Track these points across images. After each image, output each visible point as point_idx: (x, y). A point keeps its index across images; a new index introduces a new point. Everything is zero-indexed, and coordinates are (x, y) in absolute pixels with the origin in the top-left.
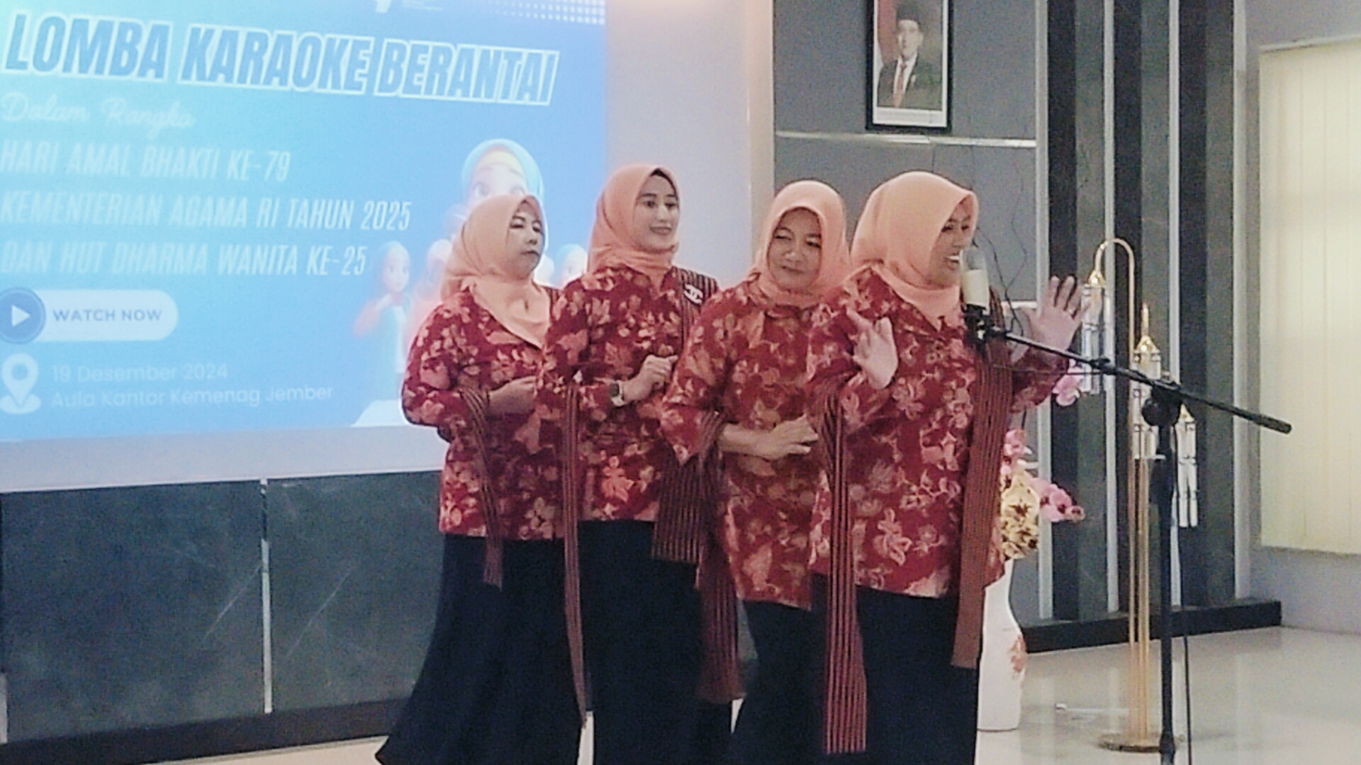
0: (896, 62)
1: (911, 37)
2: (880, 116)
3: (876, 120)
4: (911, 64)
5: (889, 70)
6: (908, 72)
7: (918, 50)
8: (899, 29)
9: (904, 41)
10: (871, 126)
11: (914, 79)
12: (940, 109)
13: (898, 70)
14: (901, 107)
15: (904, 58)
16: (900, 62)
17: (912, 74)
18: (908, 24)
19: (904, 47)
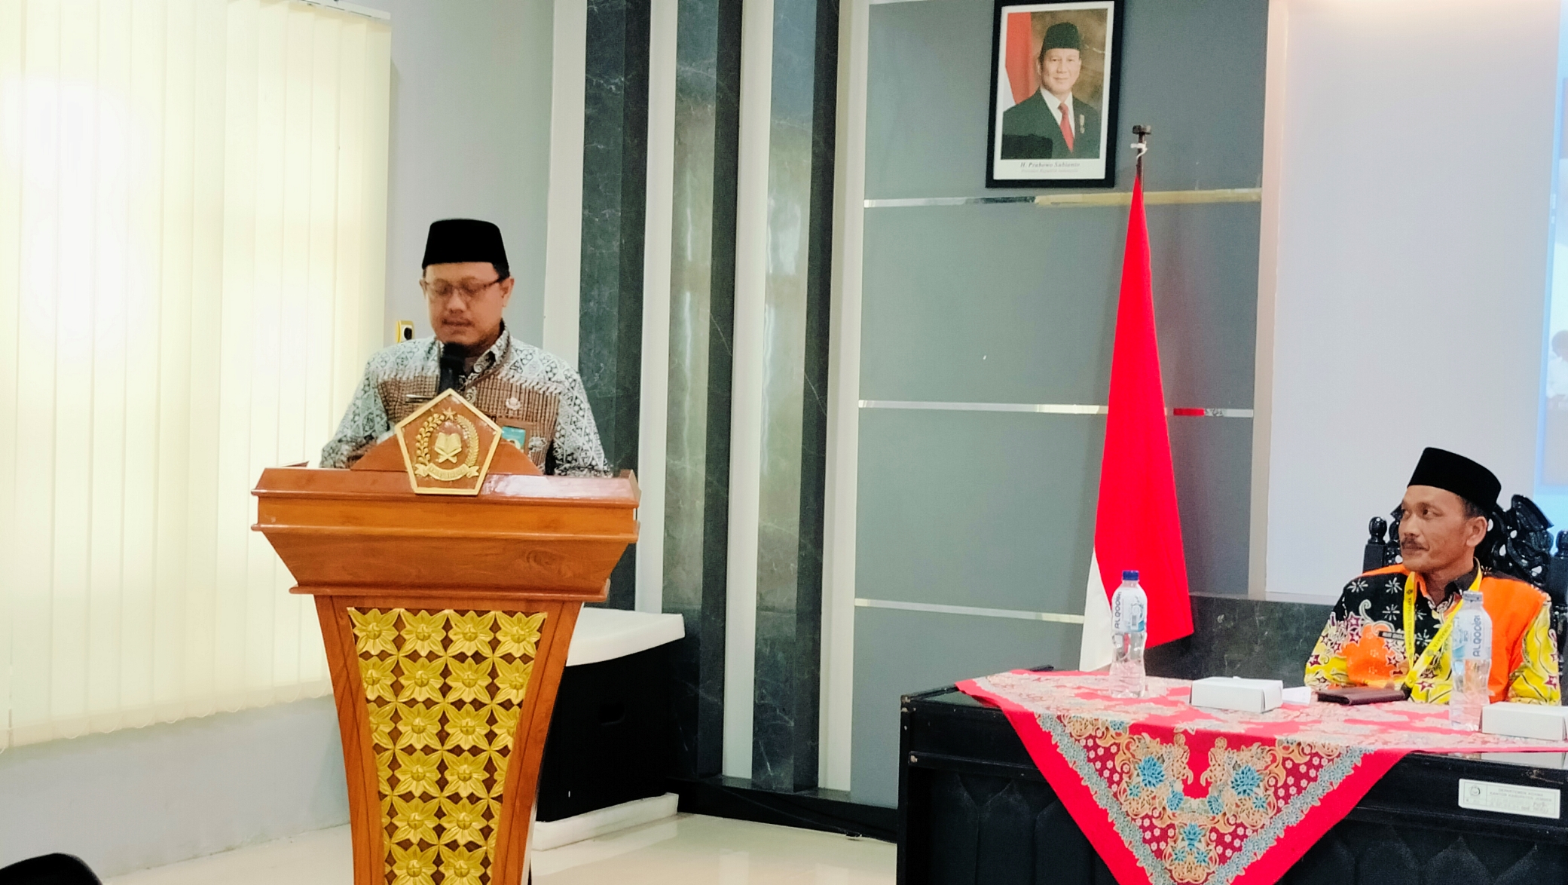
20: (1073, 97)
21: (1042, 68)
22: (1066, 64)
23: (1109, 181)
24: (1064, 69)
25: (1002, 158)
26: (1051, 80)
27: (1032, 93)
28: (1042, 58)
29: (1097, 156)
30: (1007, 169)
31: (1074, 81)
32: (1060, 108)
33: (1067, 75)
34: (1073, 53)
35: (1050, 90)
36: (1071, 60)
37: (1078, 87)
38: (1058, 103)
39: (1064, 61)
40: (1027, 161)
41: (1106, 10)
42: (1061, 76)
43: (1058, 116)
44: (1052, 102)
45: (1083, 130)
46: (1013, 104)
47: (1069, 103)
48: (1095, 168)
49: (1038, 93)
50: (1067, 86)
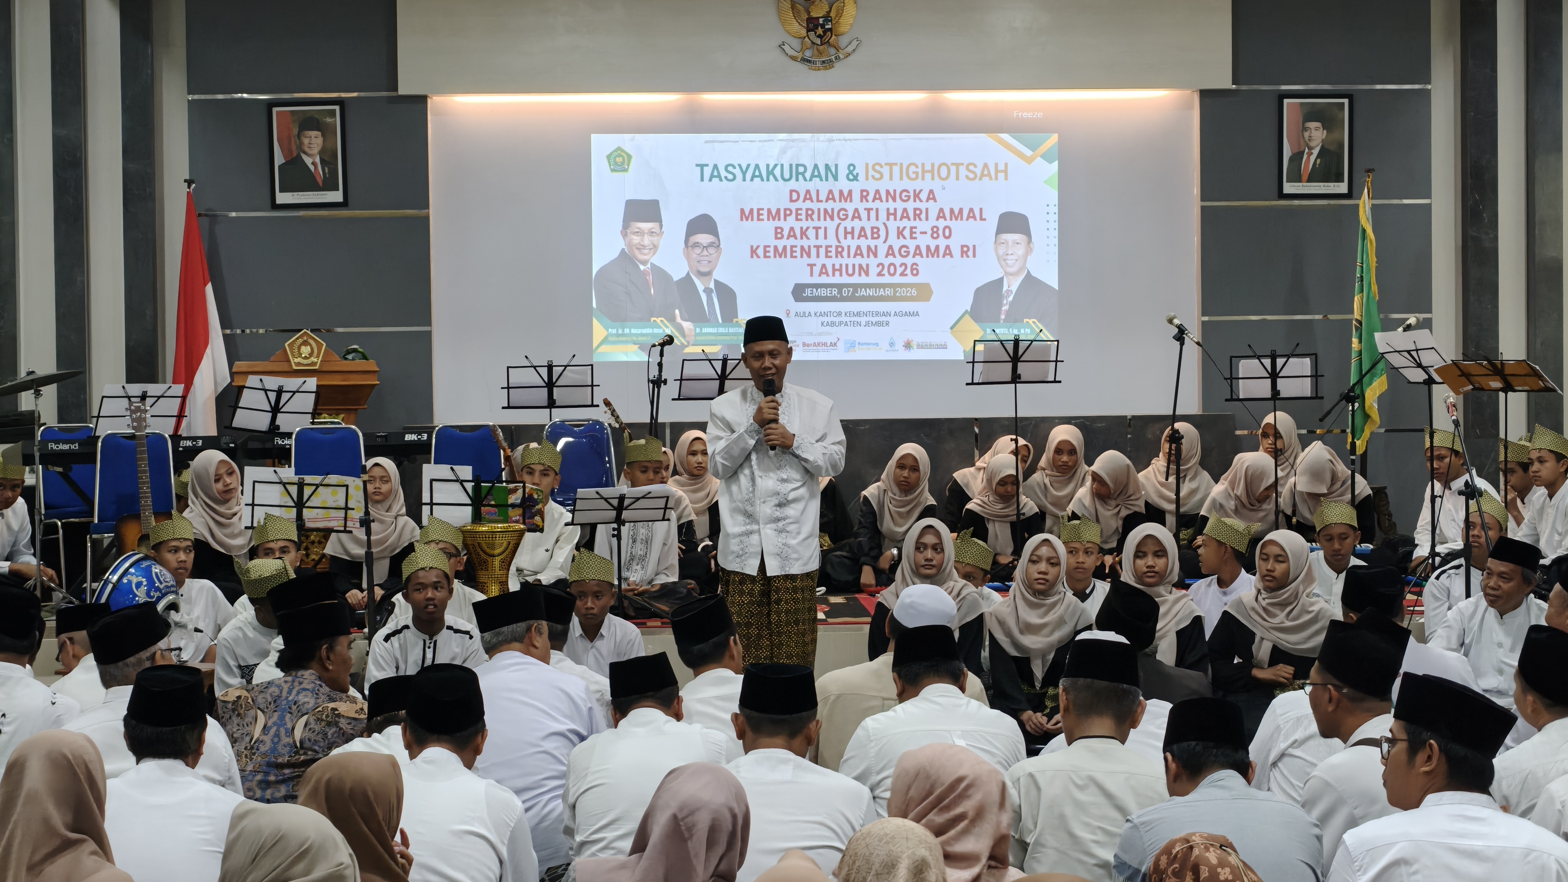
0: (1304, 152)
1: (1317, 134)
3: (1284, 192)
4: (1316, 152)
5: (1297, 157)
7: (1322, 141)
8: (1305, 129)
9: (1310, 137)
10: (1282, 196)
11: (1319, 161)
12: (1343, 181)
13: (1305, 156)
15: (1310, 148)
16: (1307, 150)
17: (1318, 156)
18: (1313, 125)
19: (1310, 140)
20: (320, 158)
21: (301, 143)
22: (314, 141)
23: (344, 205)
24: (313, 142)
25: (281, 191)
26: (307, 149)
27: (295, 155)
28: (299, 136)
29: (338, 190)
30: (282, 198)
31: (320, 148)
32: (313, 163)
33: (315, 145)
34: (320, 133)
35: (305, 153)
36: (316, 137)
37: (321, 153)
38: (312, 161)
39: (313, 137)
40: (296, 193)
41: (337, 111)
42: (311, 146)
43: (312, 168)
44: (308, 161)
45: (327, 176)
46: (284, 161)
47: (318, 160)
48: (337, 196)
49: (299, 156)
50: (315, 150)
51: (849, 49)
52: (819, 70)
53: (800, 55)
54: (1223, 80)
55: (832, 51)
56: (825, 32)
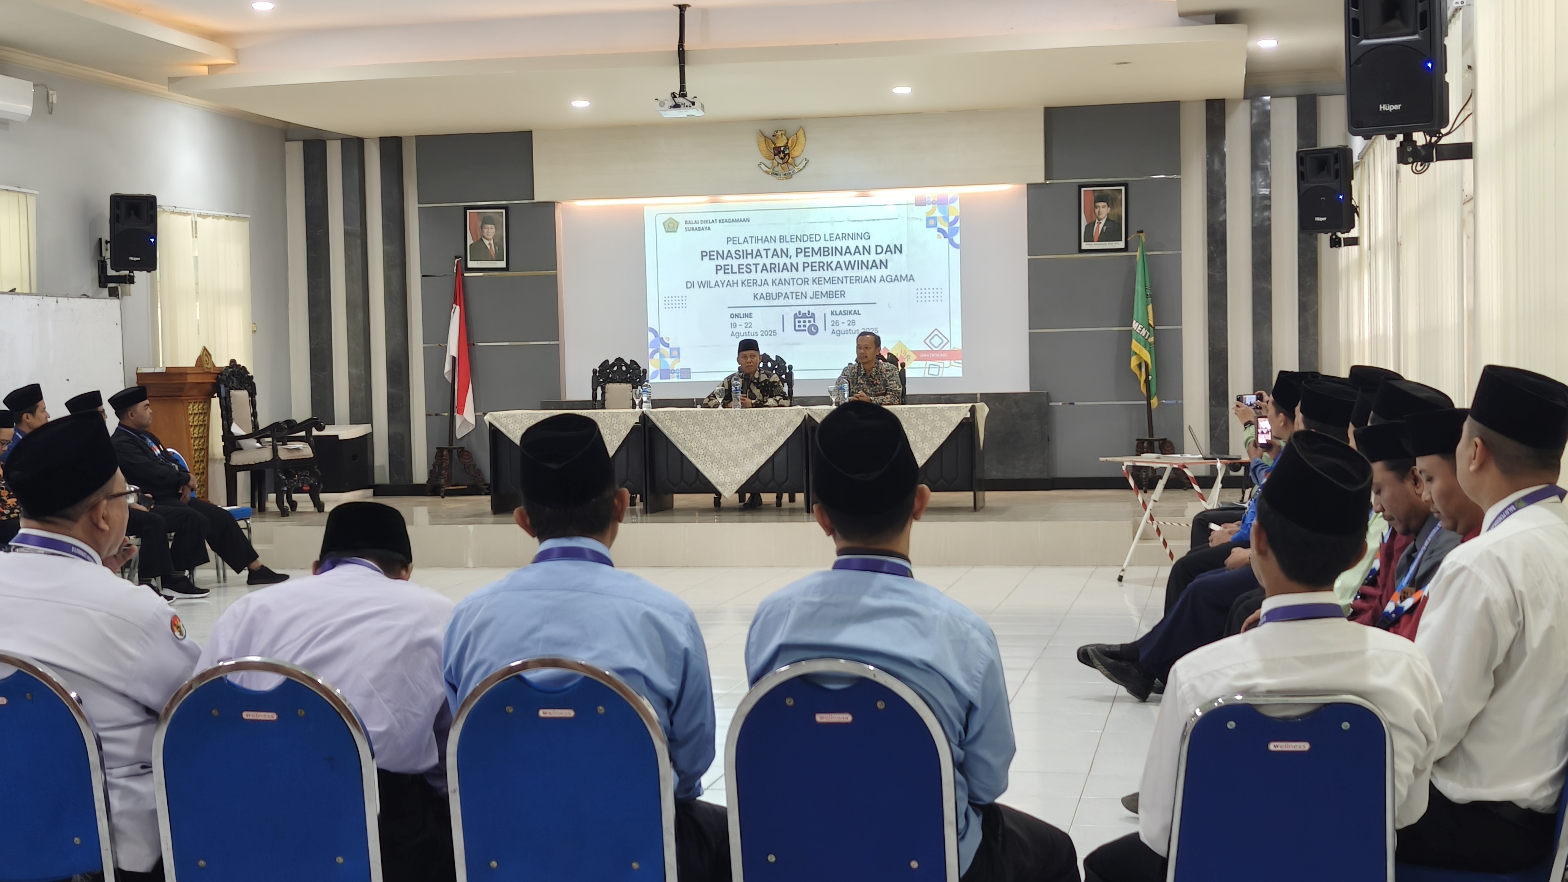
0: (1095, 222)
1: (1104, 210)
2: (1085, 246)
4: (1103, 222)
6: (1101, 226)
7: (1108, 214)
8: (1096, 207)
9: (1099, 212)
10: (1081, 251)
11: (1105, 227)
12: (1121, 240)
13: (1096, 225)
14: (1098, 241)
15: (1099, 220)
16: (1097, 221)
17: (1104, 225)
18: (1101, 204)
19: (1099, 214)
20: (494, 241)
21: (482, 231)
24: (490, 231)
25: (470, 260)
26: (486, 235)
27: (479, 238)
28: (482, 228)
29: (503, 260)
31: (493, 235)
32: (490, 244)
33: (491, 233)
34: (493, 226)
35: (485, 238)
36: (491, 228)
37: (494, 237)
38: (489, 242)
39: (490, 228)
40: (479, 262)
41: (502, 212)
42: (489, 233)
43: (489, 247)
44: (487, 242)
46: (472, 242)
47: (492, 242)
49: (481, 239)
50: (491, 237)
51: (801, 166)
52: (783, 180)
53: (771, 171)
54: (1039, 177)
55: (791, 167)
56: (785, 156)
